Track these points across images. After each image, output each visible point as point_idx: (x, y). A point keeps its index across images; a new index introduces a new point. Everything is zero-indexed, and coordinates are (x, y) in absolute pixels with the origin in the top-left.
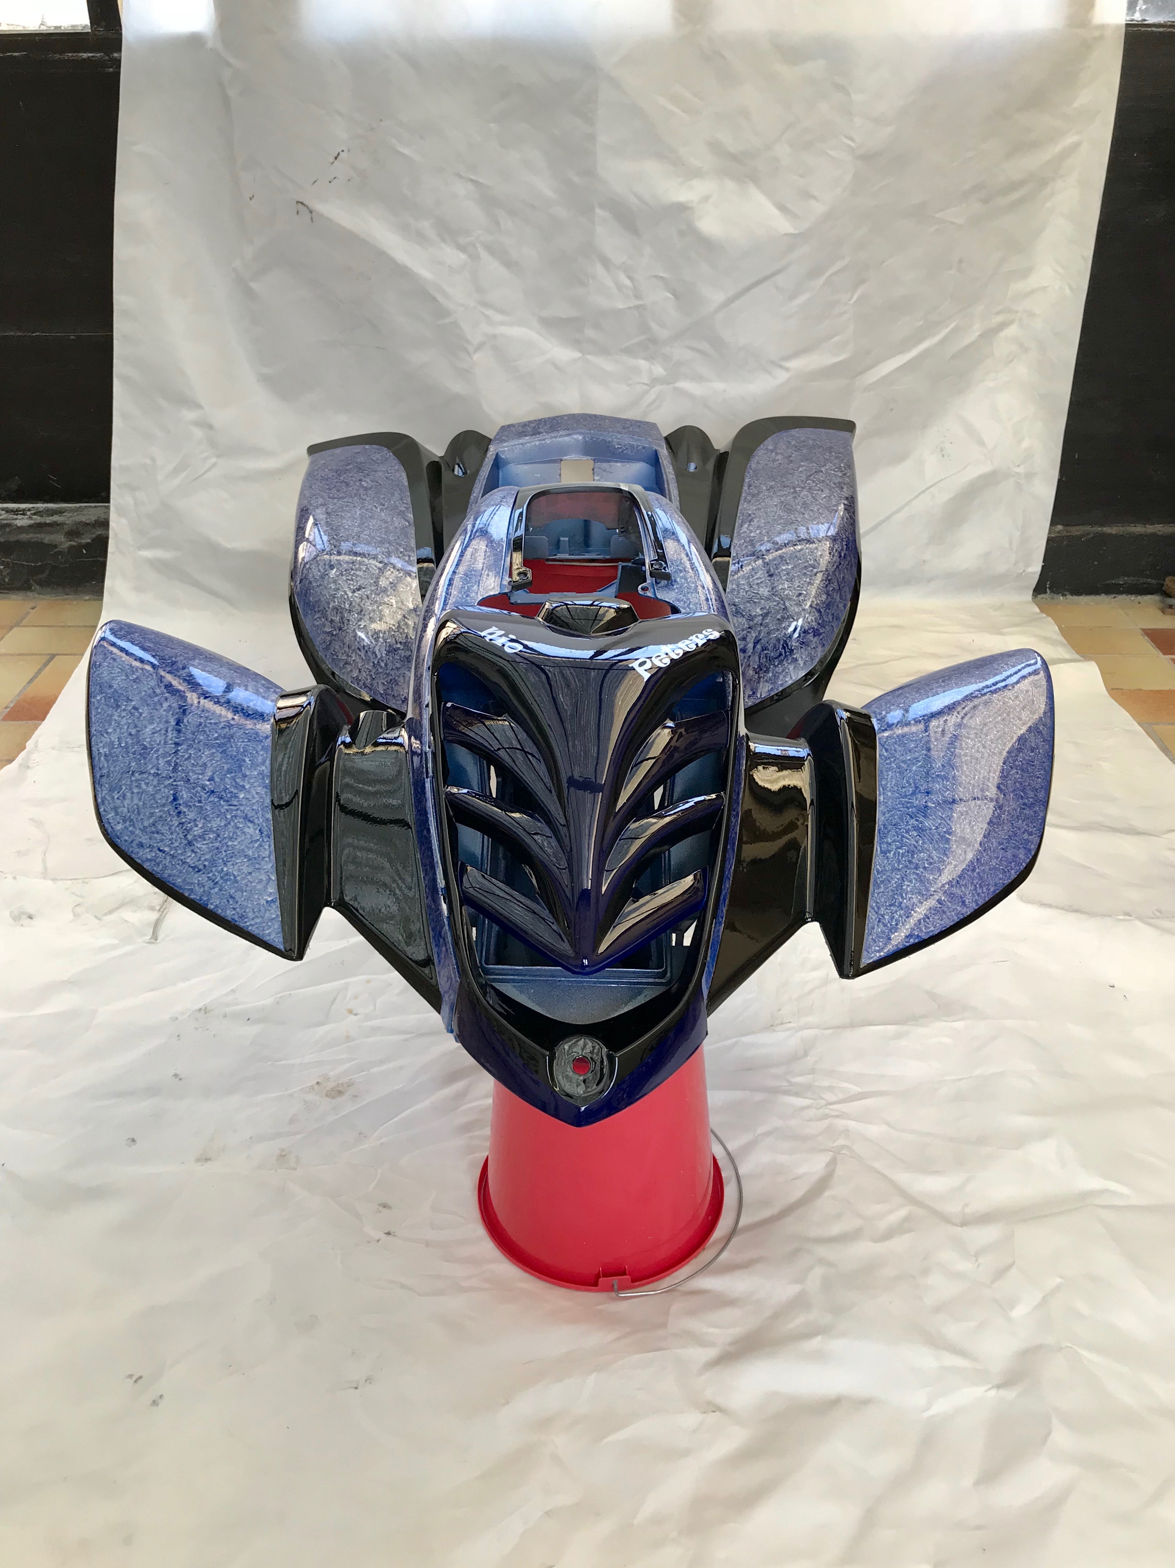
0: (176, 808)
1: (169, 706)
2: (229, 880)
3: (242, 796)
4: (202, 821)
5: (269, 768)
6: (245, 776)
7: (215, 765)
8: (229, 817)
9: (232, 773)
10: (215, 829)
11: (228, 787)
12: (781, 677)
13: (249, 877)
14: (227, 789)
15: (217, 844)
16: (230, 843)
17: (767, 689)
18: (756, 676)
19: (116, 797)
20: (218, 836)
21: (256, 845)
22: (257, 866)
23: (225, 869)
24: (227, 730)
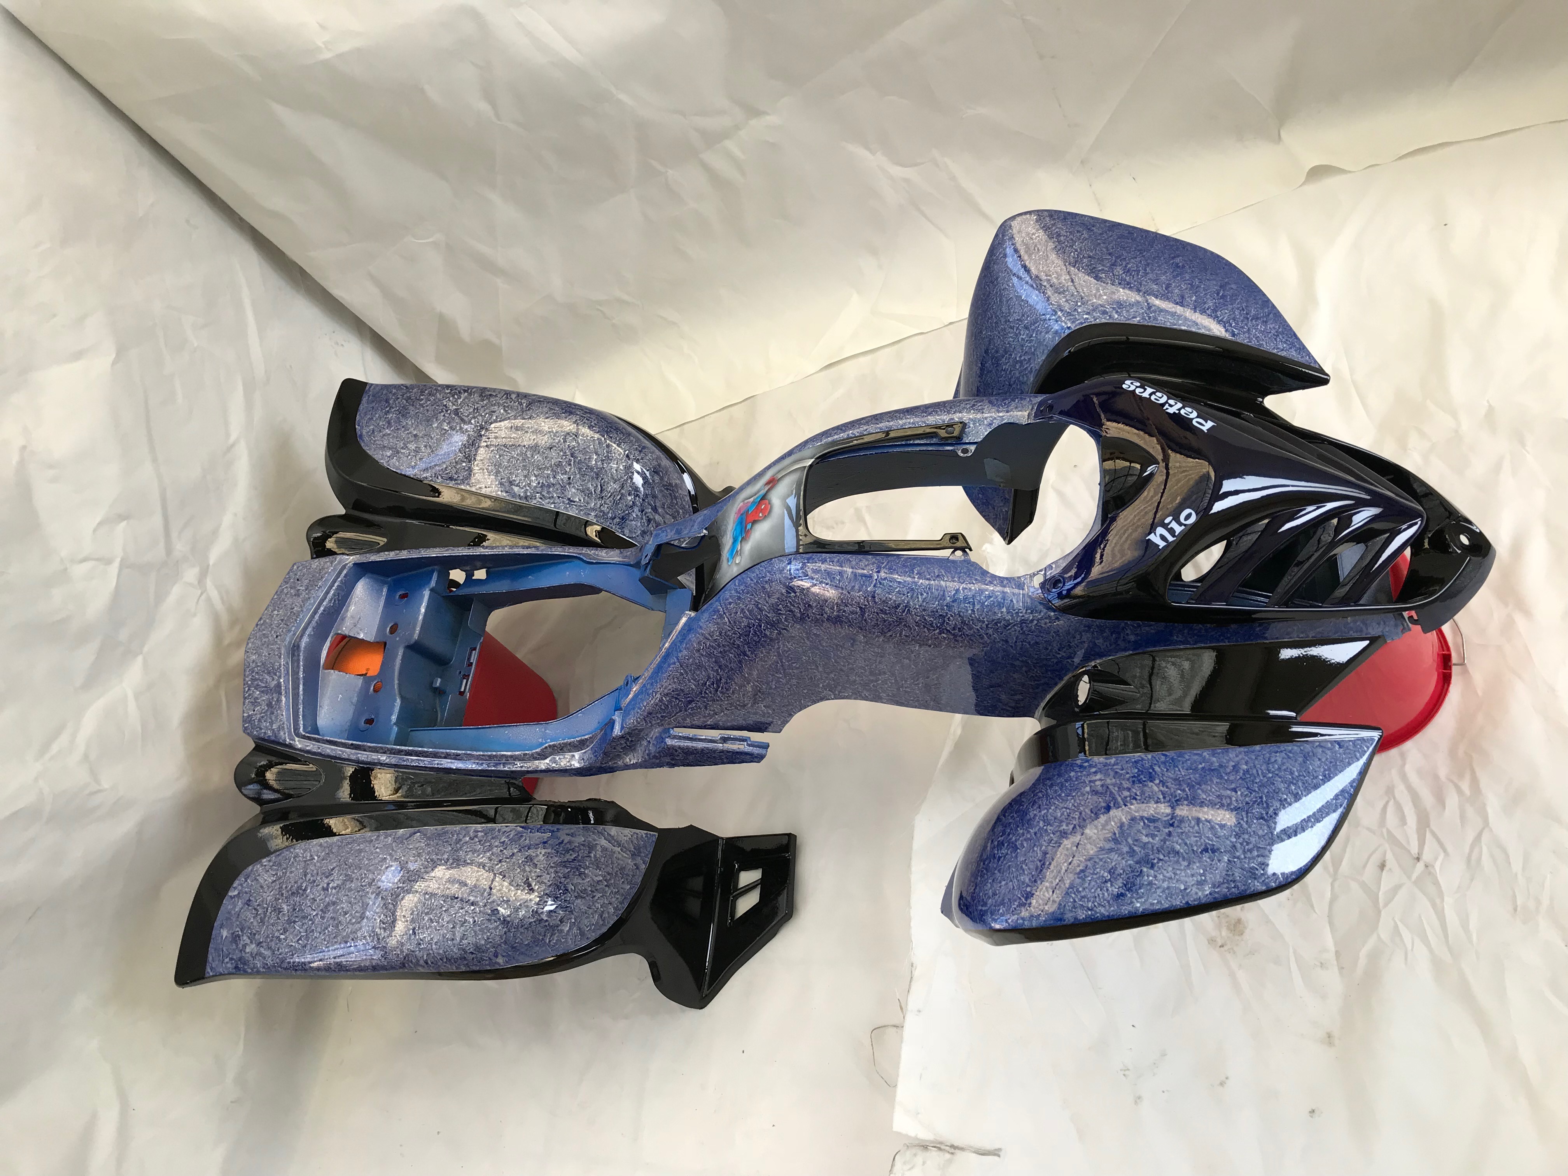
0: (1271, 816)
1: (1146, 836)
2: (1329, 774)
3: (1245, 767)
4: (1281, 795)
5: (1203, 750)
6: (1221, 766)
7: (1217, 789)
8: (1270, 775)
9: (1221, 776)
10: (1286, 785)
11: (1238, 777)
13: (1323, 760)
14: (1241, 778)
15: (1300, 784)
16: (1296, 774)
20: (1292, 783)
21: (1291, 755)
22: (1311, 754)
23: (1321, 777)
24: (1169, 784)
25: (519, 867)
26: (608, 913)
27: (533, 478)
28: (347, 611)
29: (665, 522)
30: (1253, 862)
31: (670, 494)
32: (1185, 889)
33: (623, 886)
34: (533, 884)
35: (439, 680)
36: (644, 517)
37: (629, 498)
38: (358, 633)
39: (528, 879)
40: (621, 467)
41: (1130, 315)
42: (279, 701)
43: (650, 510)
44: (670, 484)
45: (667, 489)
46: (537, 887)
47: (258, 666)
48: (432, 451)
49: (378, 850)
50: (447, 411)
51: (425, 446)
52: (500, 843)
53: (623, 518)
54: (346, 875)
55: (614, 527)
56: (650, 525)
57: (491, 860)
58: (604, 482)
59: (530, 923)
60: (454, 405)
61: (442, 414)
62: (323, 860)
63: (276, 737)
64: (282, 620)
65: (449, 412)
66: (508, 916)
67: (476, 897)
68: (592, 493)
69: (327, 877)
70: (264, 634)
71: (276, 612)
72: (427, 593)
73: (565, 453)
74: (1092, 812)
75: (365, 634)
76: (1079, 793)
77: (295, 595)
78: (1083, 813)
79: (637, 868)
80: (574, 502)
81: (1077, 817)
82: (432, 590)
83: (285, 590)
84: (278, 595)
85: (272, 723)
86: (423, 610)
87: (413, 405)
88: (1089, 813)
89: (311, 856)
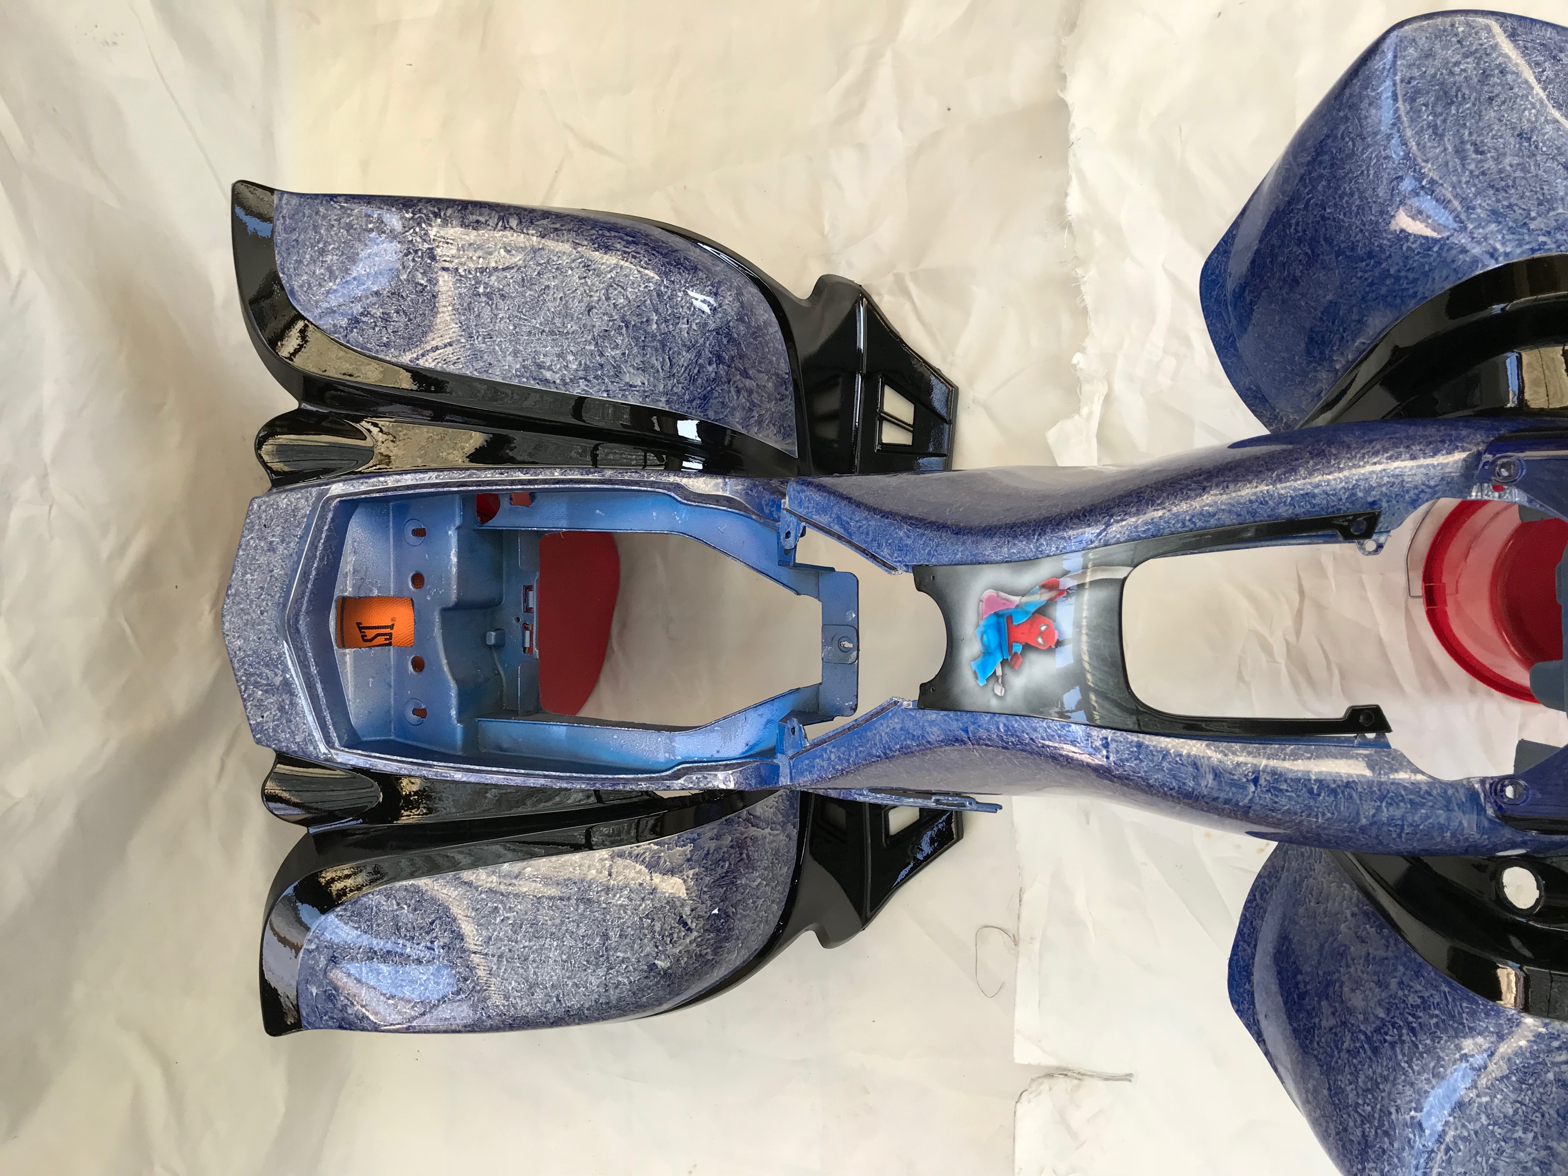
12: (777, 345)
18: (774, 377)
27: (571, 358)
28: (345, 561)
29: (758, 385)
31: (760, 343)
34: (689, 922)
35: (493, 634)
36: (732, 388)
37: (710, 369)
38: (371, 590)
39: (682, 917)
40: (694, 327)
42: (293, 704)
43: (738, 377)
44: (758, 328)
45: (755, 338)
46: (694, 924)
47: (249, 656)
48: (410, 320)
49: (483, 896)
50: (416, 252)
51: (397, 312)
52: (637, 873)
53: (705, 397)
54: (453, 932)
55: (694, 412)
56: (741, 396)
57: (631, 900)
58: (673, 353)
59: (695, 969)
60: (425, 241)
61: (410, 257)
62: (415, 910)
63: (304, 752)
64: (262, 588)
65: (420, 254)
66: (669, 968)
67: (625, 952)
68: (658, 371)
69: (428, 933)
70: (242, 610)
71: (248, 576)
72: (452, 533)
73: (612, 316)
75: (379, 589)
77: (269, 550)
79: (790, 839)
80: (635, 387)
82: (458, 528)
83: (252, 542)
84: (244, 550)
85: (292, 733)
86: (454, 559)
87: (360, 240)
89: (398, 904)
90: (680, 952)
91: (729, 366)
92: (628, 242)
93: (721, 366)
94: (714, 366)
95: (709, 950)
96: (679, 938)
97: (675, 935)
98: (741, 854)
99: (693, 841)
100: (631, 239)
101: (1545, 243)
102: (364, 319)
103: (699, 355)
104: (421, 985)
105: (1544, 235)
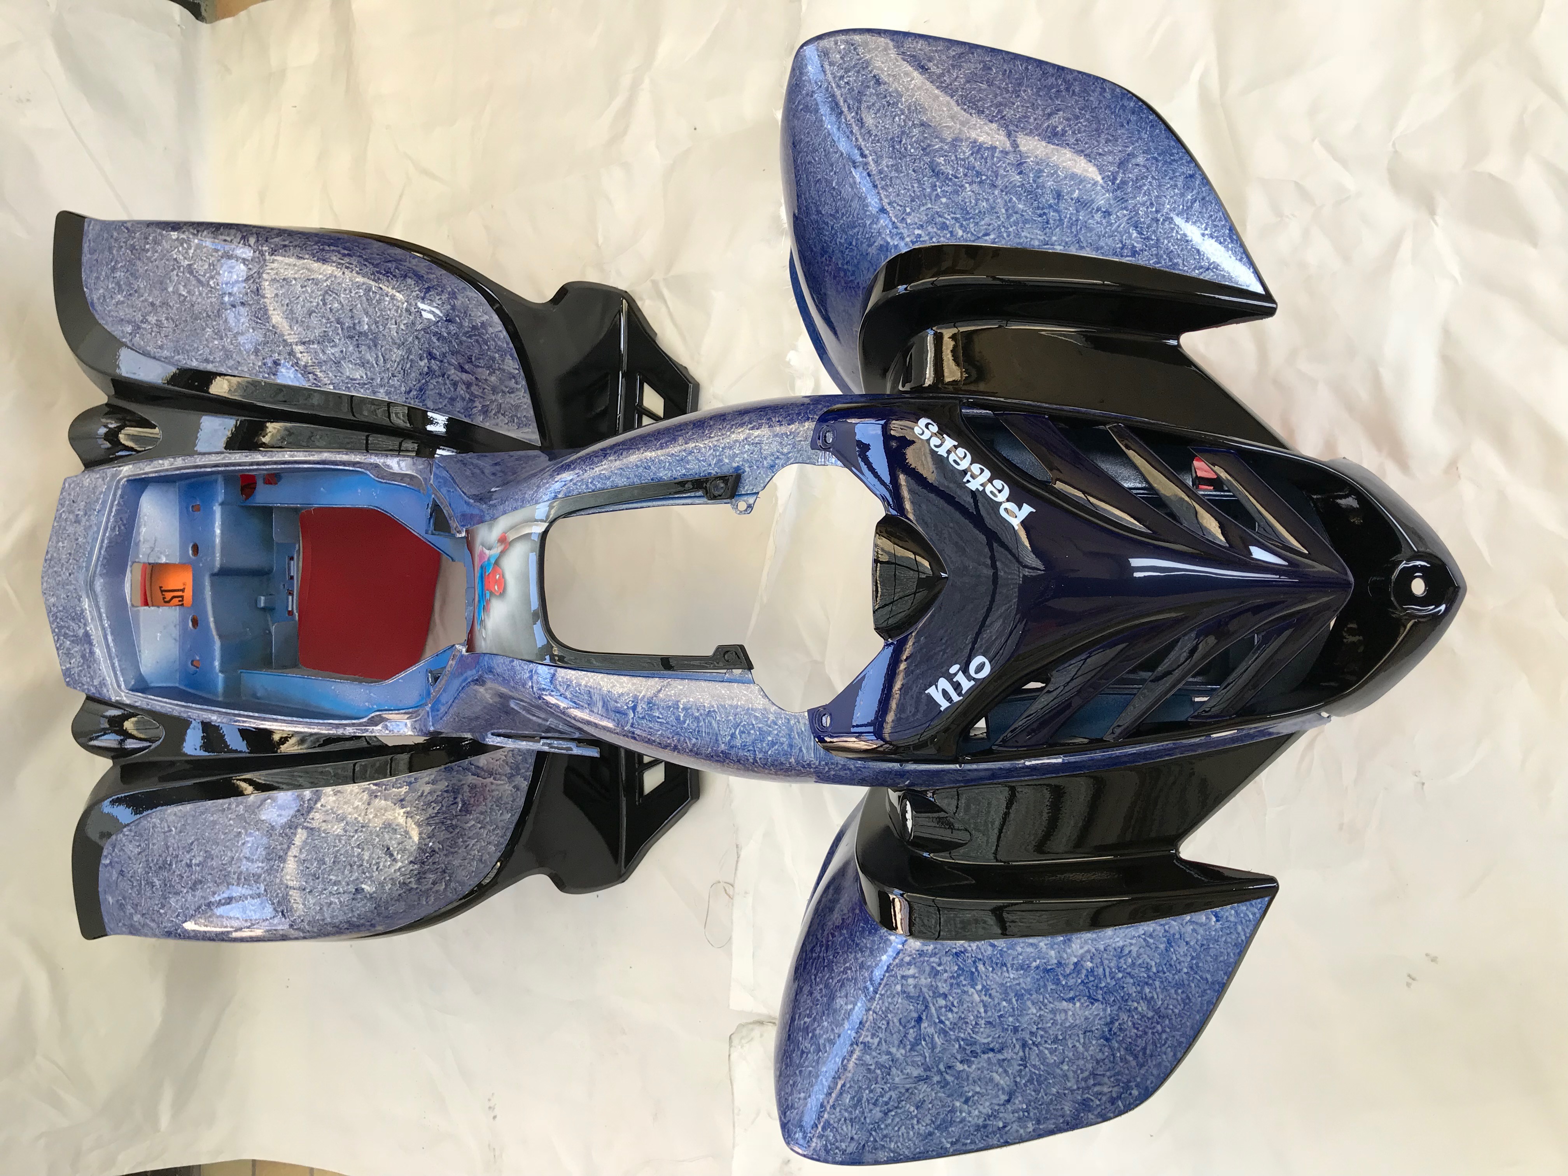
0: (1115, 1034)
1: (961, 1062)
2: (1197, 964)
3: (1089, 964)
4: (1130, 1003)
5: (1040, 938)
6: (1059, 964)
7: (1051, 999)
8: (1120, 975)
9: (1058, 979)
10: (1139, 988)
11: (1079, 981)
12: (500, 343)
13: (1192, 943)
14: (1082, 982)
15: (1157, 983)
16: (1154, 970)
17: (511, 361)
18: (498, 372)
19: (1098, 1103)
20: (1147, 983)
21: (1151, 941)
22: (1177, 936)
23: (1185, 970)
24: (993, 992)
25: (378, 836)
26: (489, 854)
28: (139, 534)
29: (477, 378)
30: (1088, 1093)
31: (477, 341)
32: (1004, 1127)
33: (503, 817)
34: (395, 854)
35: (263, 598)
36: (447, 382)
37: (422, 363)
38: (159, 558)
39: (388, 849)
40: (402, 327)
41: (979, 232)
42: (92, 653)
43: (453, 371)
44: (474, 328)
45: (470, 337)
46: (400, 856)
47: (60, 611)
48: (176, 326)
49: (231, 822)
50: (179, 268)
51: (167, 319)
52: (354, 808)
53: (421, 390)
54: (206, 852)
55: (412, 402)
56: (459, 389)
57: (346, 831)
58: (386, 349)
59: (400, 895)
60: (185, 258)
61: (175, 272)
62: (181, 832)
63: (100, 694)
64: (70, 554)
65: (182, 269)
66: (374, 892)
67: (337, 876)
68: (374, 367)
69: (188, 852)
70: (56, 572)
71: (60, 544)
72: (217, 510)
73: (329, 319)
74: (900, 1023)
75: (167, 556)
76: (889, 993)
77: (75, 522)
78: (891, 1023)
79: (518, 789)
80: (355, 380)
81: (883, 1027)
82: (222, 504)
83: (63, 515)
84: (58, 522)
85: (92, 678)
86: (218, 531)
87: (140, 259)
88: (898, 1024)
89: (169, 827)
90: (385, 879)
91: (441, 361)
92: (344, 255)
93: (433, 361)
94: (426, 361)
95: (412, 879)
96: (384, 866)
97: (381, 864)
98: (455, 798)
99: (409, 784)
100: (346, 252)
101: (920, 236)
102: (144, 326)
103: (409, 351)
104: (183, 897)
105: (918, 228)
